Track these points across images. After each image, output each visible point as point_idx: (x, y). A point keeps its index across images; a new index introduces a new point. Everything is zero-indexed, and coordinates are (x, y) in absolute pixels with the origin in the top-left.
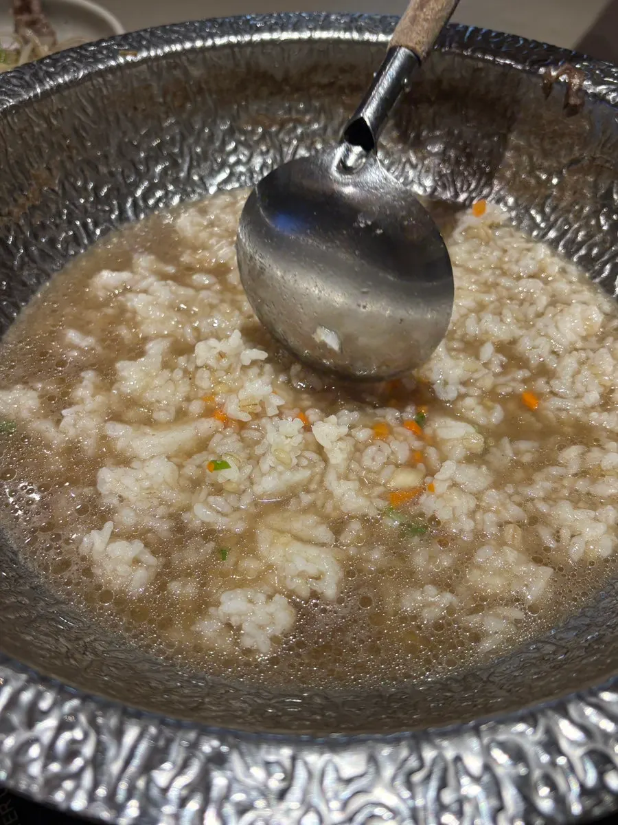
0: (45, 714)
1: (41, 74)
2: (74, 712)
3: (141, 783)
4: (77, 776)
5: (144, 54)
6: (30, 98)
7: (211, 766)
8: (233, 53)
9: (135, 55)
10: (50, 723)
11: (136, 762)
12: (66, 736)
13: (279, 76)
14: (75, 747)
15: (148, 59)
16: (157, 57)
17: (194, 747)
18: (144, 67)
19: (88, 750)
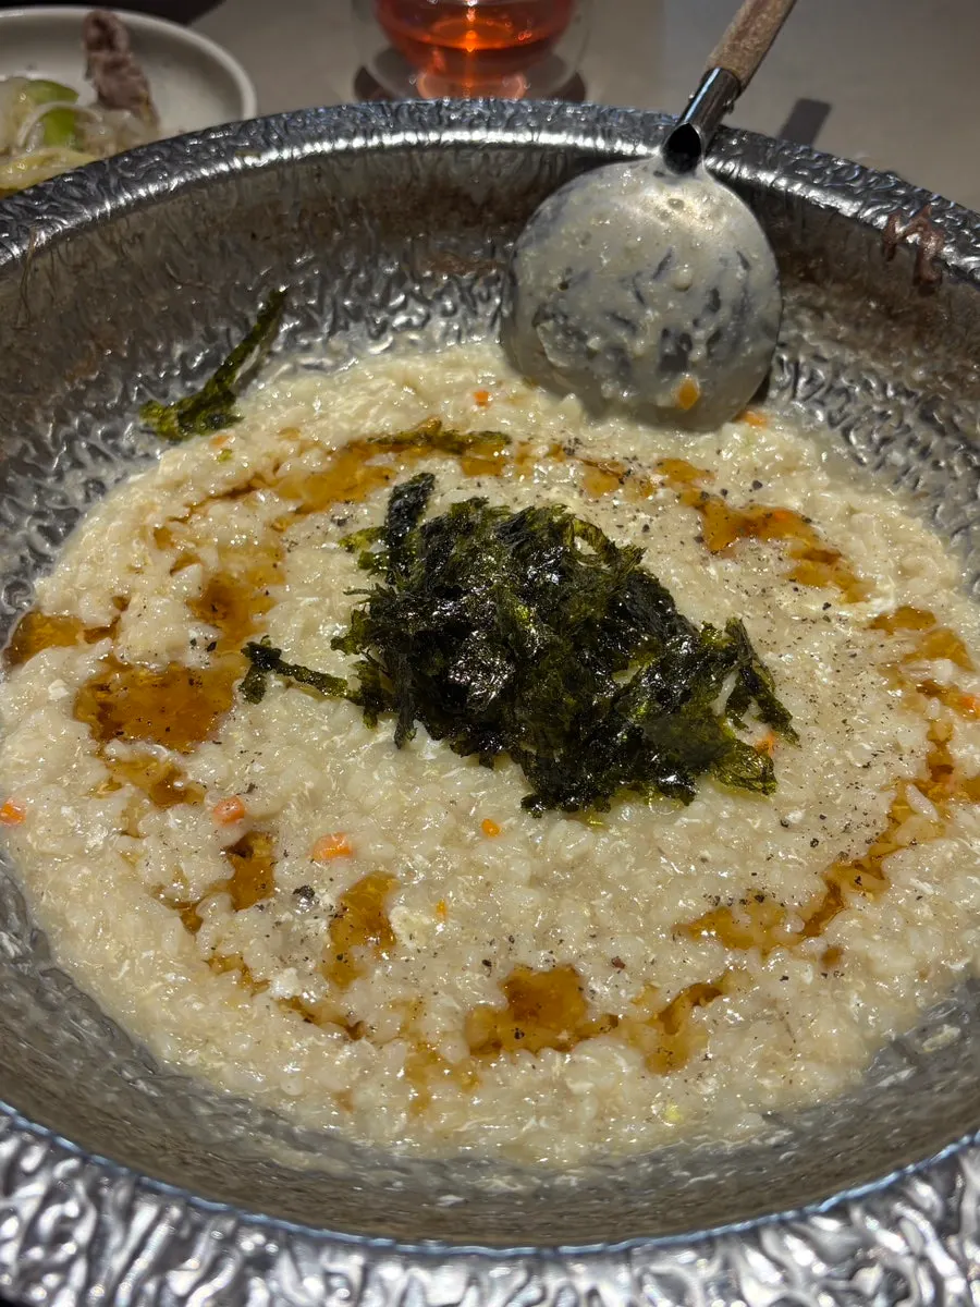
0: (30, 1176)
1: (113, 182)
2: (72, 1175)
3: (151, 1287)
4: (64, 1269)
5: (273, 155)
6: (94, 218)
7: (250, 1271)
8: (410, 158)
9: (259, 157)
10: (37, 1188)
11: (141, 1264)
12: (53, 1212)
13: (478, 196)
14: (67, 1227)
15: (279, 163)
16: (292, 160)
17: (230, 1240)
18: (273, 174)
19: (83, 1233)
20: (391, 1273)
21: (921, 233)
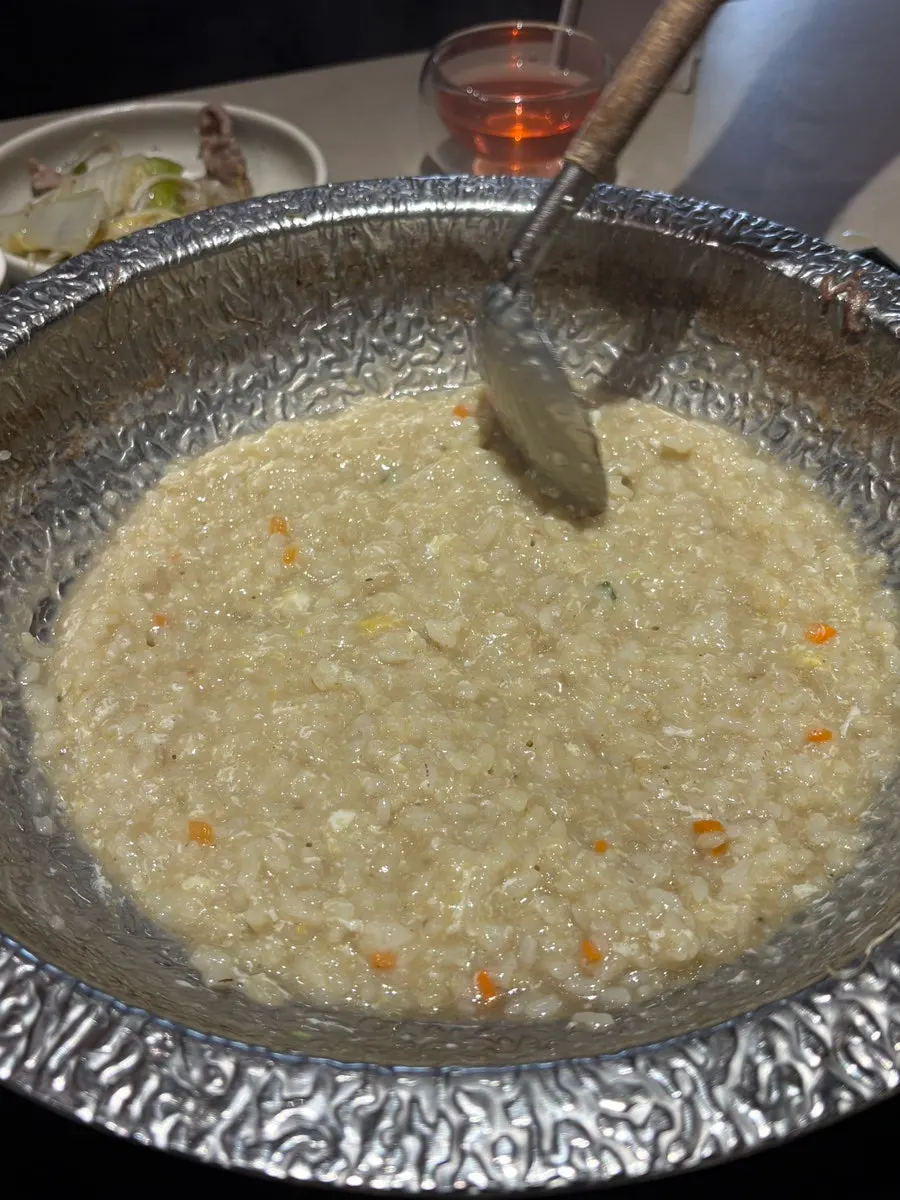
1: (186, 235)
2: (28, 976)
3: (72, 1063)
4: (10, 1043)
5: (317, 217)
6: (167, 263)
8: (430, 223)
9: (305, 218)
12: (11, 1000)
13: (486, 255)
14: (18, 1012)
15: (323, 224)
16: (333, 223)
17: (138, 1035)
19: (29, 1018)
20: (257, 1072)
21: (849, 292)
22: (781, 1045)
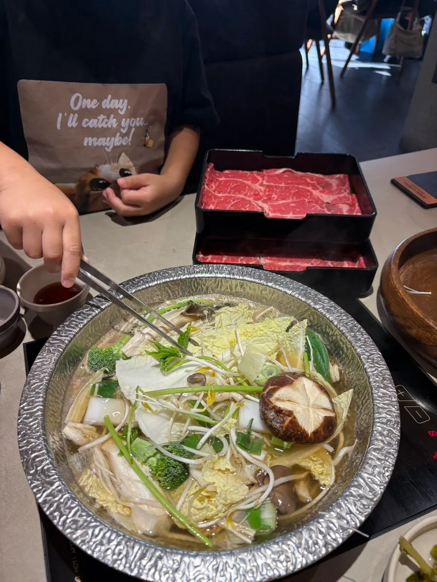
0: (113, 540)
2: (122, 540)
3: (138, 564)
4: (121, 560)
5: (156, 283)
7: (158, 559)
9: (152, 283)
10: (115, 543)
11: (137, 557)
12: (118, 548)
14: (121, 551)
15: (157, 284)
17: (154, 553)
18: (155, 287)
19: (124, 552)
20: (186, 559)
22: (314, 535)
